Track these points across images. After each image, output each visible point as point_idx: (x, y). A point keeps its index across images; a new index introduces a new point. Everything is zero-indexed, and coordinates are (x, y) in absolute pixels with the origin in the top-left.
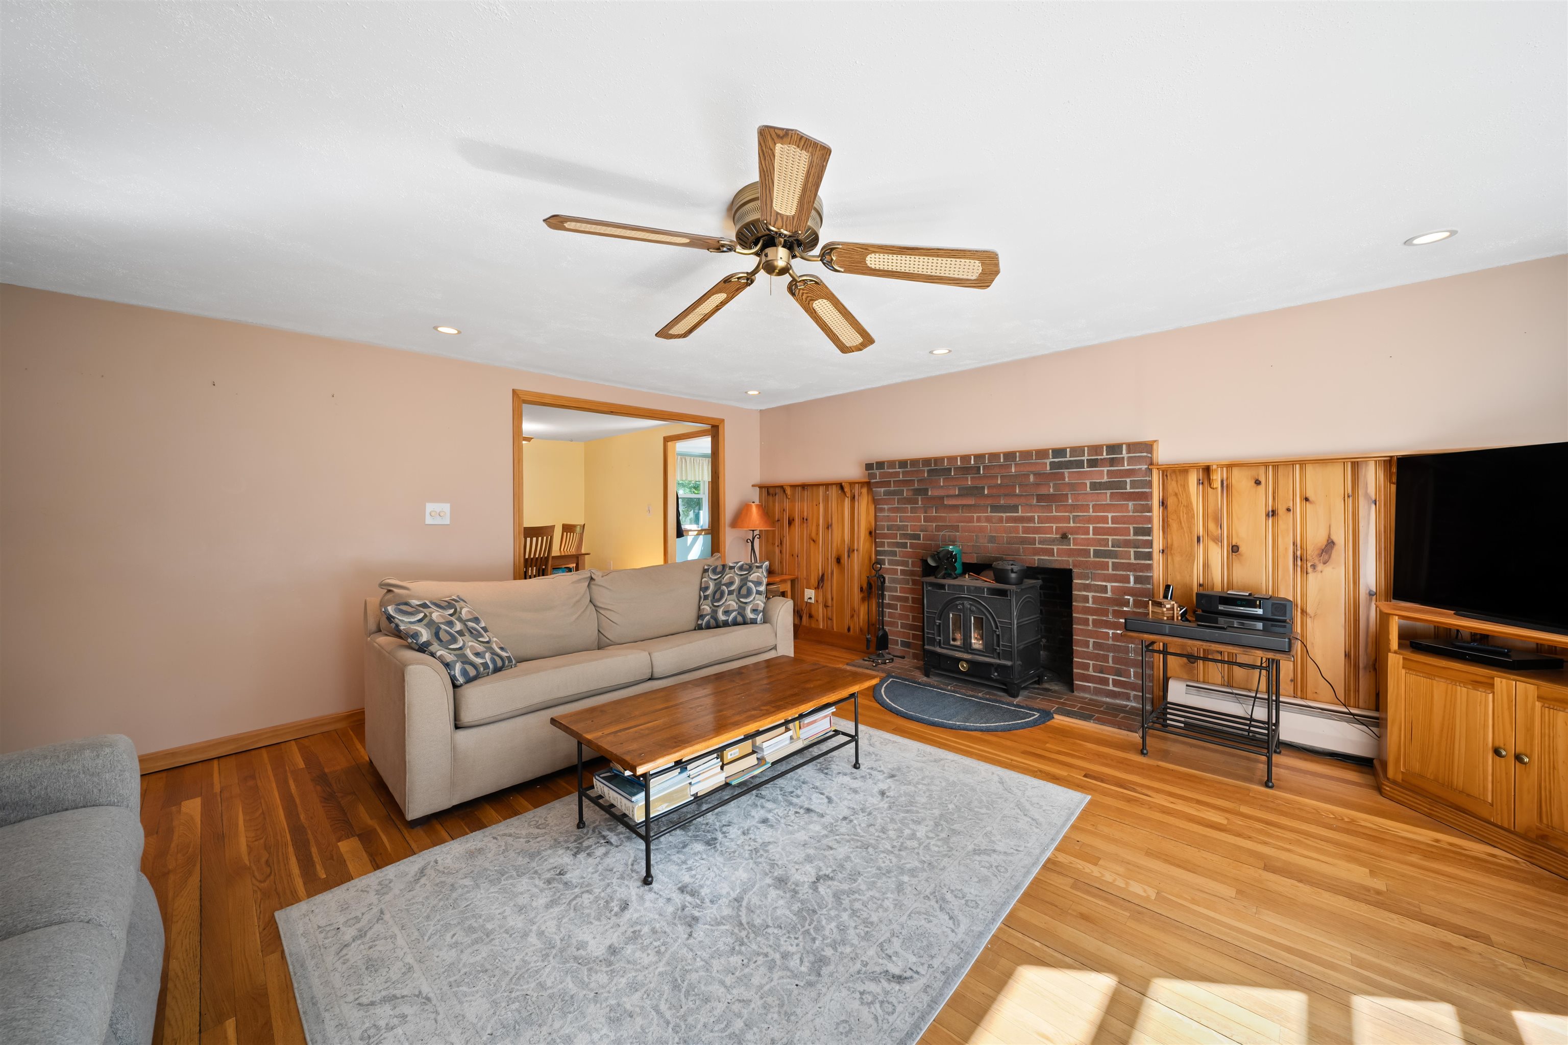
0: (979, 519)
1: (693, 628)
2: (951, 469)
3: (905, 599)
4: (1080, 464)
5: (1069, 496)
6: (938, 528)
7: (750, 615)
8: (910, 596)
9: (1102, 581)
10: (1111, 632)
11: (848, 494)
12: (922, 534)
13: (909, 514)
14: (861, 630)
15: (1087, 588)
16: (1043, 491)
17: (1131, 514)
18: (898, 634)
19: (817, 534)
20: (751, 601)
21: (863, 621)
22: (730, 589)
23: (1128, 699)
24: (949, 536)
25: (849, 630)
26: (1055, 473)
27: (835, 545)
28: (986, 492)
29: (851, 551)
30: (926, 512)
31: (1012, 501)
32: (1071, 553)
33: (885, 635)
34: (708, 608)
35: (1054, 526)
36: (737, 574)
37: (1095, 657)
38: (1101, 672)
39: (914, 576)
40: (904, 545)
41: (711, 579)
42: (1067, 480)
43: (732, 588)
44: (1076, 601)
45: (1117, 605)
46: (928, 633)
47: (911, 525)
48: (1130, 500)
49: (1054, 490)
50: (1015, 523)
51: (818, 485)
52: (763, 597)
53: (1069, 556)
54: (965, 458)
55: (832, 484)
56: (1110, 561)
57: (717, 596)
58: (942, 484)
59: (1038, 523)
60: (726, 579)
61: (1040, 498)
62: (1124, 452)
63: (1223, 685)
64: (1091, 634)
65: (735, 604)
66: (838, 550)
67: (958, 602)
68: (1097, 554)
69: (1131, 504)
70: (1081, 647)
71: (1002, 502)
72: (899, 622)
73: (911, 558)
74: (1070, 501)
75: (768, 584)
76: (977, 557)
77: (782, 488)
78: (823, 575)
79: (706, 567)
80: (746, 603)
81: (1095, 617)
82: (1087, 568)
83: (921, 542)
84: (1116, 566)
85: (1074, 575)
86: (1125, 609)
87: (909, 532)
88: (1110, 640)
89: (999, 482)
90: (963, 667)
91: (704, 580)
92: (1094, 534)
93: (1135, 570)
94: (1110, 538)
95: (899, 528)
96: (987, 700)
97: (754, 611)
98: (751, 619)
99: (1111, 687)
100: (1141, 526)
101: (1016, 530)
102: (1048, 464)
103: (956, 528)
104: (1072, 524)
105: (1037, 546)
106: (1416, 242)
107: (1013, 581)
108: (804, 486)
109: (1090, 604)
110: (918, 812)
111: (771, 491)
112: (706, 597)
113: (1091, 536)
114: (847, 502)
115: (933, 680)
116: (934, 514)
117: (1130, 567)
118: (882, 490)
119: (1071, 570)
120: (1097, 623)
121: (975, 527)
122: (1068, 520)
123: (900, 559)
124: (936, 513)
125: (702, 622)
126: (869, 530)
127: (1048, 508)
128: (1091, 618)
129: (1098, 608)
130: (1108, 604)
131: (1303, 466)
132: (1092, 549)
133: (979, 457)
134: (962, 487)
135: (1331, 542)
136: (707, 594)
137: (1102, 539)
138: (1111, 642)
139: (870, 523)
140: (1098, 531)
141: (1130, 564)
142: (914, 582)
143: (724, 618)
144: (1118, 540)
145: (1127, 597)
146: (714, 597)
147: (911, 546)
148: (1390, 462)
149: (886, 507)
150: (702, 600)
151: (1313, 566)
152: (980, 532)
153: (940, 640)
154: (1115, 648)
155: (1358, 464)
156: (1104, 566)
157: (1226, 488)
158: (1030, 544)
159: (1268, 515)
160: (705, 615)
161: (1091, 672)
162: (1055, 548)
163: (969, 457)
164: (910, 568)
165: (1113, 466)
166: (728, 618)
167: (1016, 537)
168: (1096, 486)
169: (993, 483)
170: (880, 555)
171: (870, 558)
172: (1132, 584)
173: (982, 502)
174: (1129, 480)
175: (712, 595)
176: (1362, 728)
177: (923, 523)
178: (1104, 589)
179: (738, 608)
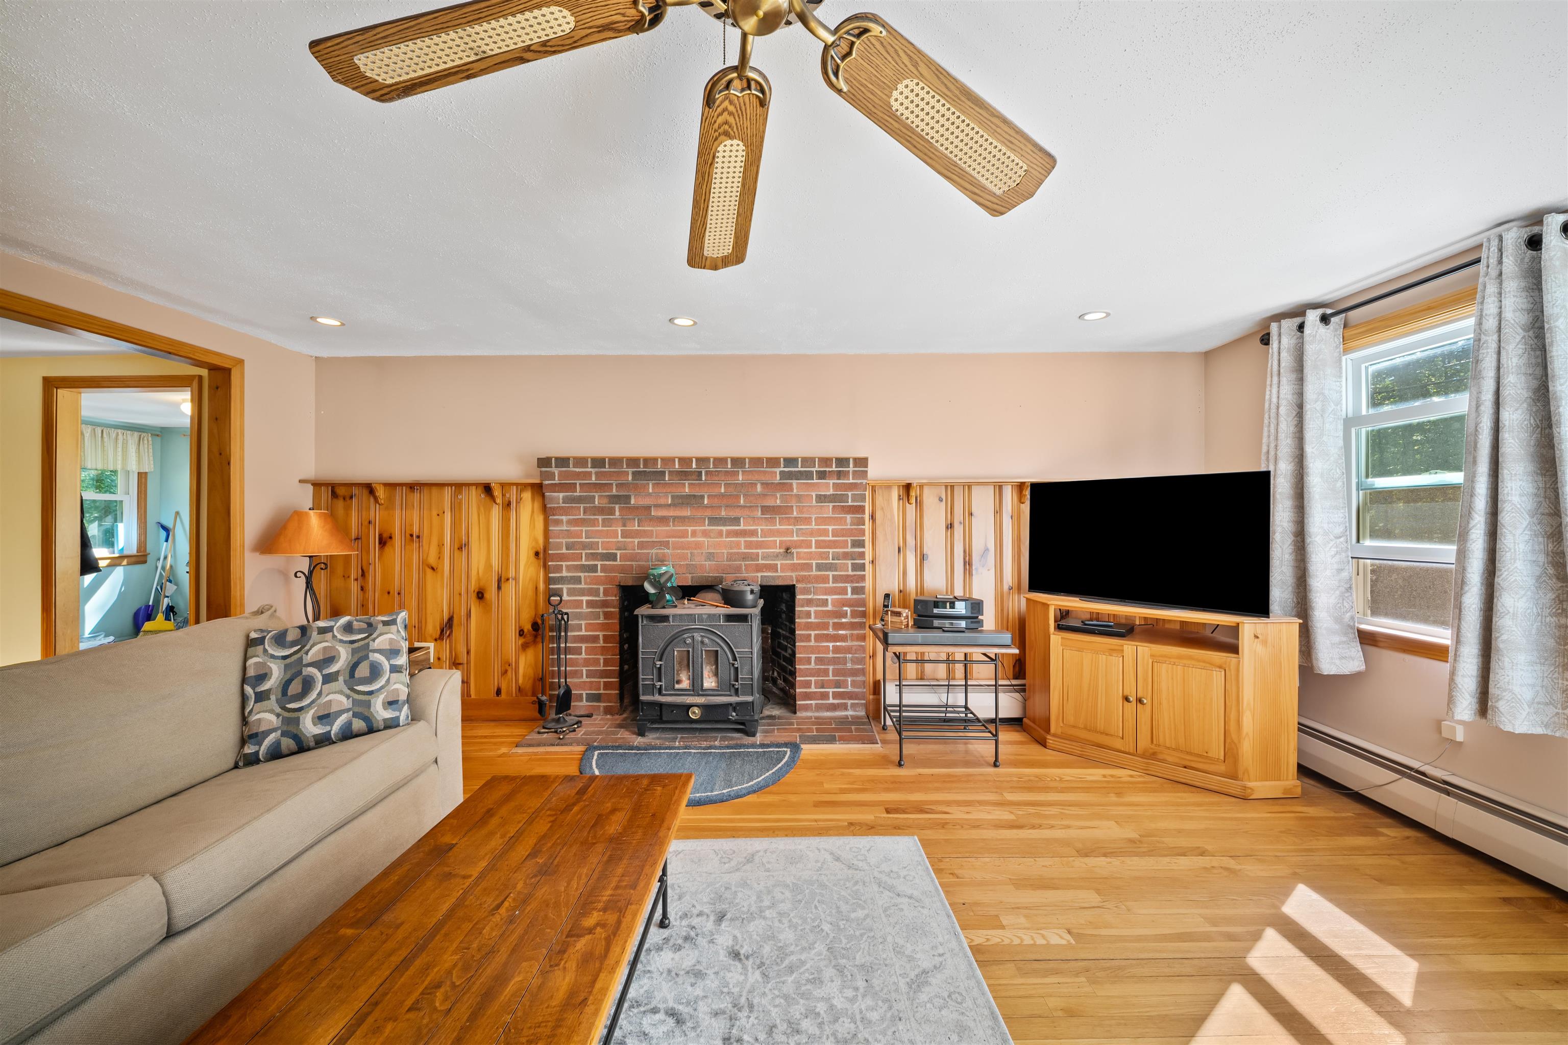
0: (694, 533)
1: (231, 764)
2: (665, 472)
3: (595, 639)
4: (808, 475)
5: (794, 508)
6: (641, 545)
7: (381, 713)
8: (601, 634)
9: (823, 595)
10: (831, 645)
11: (499, 500)
12: (619, 552)
13: (600, 528)
14: (520, 690)
15: (809, 602)
16: (769, 502)
17: (849, 527)
18: (582, 686)
19: (440, 557)
20: (382, 688)
21: (524, 676)
22: (326, 672)
23: (846, 709)
24: (657, 554)
25: (499, 692)
26: (784, 484)
27: (474, 573)
28: (706, 502)
29: (500, 582)
30: (624, 525)
31: (733, 514)
32: (794, 567)
33: (568, 693)
34: (272, 718)
35: (778, 539)
36: (341, 641)
37: (818, 673)
38: (823, 687)
39: (607, 607)
40: (593, 569)
41: (273, 656)
42: (795, 491)
43: (334, 668)
44: (799, 618)
45: (836, 618)
46: (644, 680)
47: (602, 543)
48: (848, 513)
49: (781, 502)
50: (737, 537)
51: (441, 485)
52: (404, 677)
53: (793, 570)
54: (685, 461)
55: (468, 485)
56: (831, 574)
57: (295, 688)
58: (651, 491)
59: (761, 537)
60: (314, 652)
61: (765, 509)
62: (851, 465)
63: (917, 679)
64: (813, 650)
65: (344, 699)
66: (479, 579)
67: (685, 636)
68: (819, 567)
69: (849, 517)
70: (804, 665)
71: (723, 513)
72: (584, 669)
73: (603, 584)
74: (795, 513)
75: (412, 650)
76: (692, 577)
77: (369, 488)
78: (451, 619)
79: (254, 635)
80: (371, 693)
81: (816, 632)
82: (809, 582)
83: (618, 562)
84: (836, 579)
85: (797, 591)
86: (844, 620)
87: (600, 551)
88: (831, 653)
89: (723, 490)
90: (696, 713)
91: (251, 662)
92: (816, 548)
93: (852, 582)
94: (831, 551)
95: (584, 546)
96: (728, 747)
97: (391, 704)
98: (385, 720)
99: (831, 701)
100: (857, 538)
101: (738, 544)
102: (778, 473)
103: (666, 544)
104: (795, 538)
105: (760, 562)
106: (1087, 317)
107: (750, 603)
108: (412, 487)
109: (813, 620)
110: (803, 963)
111: (341, 491)
112: (261, 697)
113: (813, 549)
114: (496, 512)
115: (650, 738)
116: (636, 528)
117: (847, 579)
118: (561, 495)
119: (794, 586)
120: (818, 638)
121: (689, 542)
122: (791, 533)
123: (586, 586)
124: (638, 526)
125: (256, 748)
126: (535, 550)
127: (772, 521)
128: (813, 633)
129: (819, 623)
130: (829, 617)
131: (970, 487)
132: (814, 562)
133: (702, 461)
134: (678, 496)
135: (987, 550)
136: (263, 689)
137: (824, 553)
138: (831, 655)
139: (536, 541)
140: (819, 544)
141: (848, 576)
142: (607, 615)
143: (318, 730)
144: (838, 553)
145: (845, 608)
146: (284, 692)
147: (604, 568)
148: (1021, 486)
149: (564, 518)
150: (252, 703)
151: (976, 569)
152: (696, 549)
153: (661, 685)
154: (834, 661)
155: (1000, 487)
156: (825, 579)
157: (919, 504)
158: (753, 560)
159: (947, 528)
160: (263, 732)
161: (813, 689)
162: (779, 563)
163: (690, 459)
164: (602, 597)
165: (839, 479)
166: (328, 728)
167: (738, 553)
168: (821, 499)
169: (715, 491)
170: (555, 584)
171: (536, 588)
172: (849, 596)
173: (699, 514)
174: (850, 494)
175: (280, 690)
176: (1017, 695)
177: (620, 539)
178: (825, 603)
179: (350, 706)
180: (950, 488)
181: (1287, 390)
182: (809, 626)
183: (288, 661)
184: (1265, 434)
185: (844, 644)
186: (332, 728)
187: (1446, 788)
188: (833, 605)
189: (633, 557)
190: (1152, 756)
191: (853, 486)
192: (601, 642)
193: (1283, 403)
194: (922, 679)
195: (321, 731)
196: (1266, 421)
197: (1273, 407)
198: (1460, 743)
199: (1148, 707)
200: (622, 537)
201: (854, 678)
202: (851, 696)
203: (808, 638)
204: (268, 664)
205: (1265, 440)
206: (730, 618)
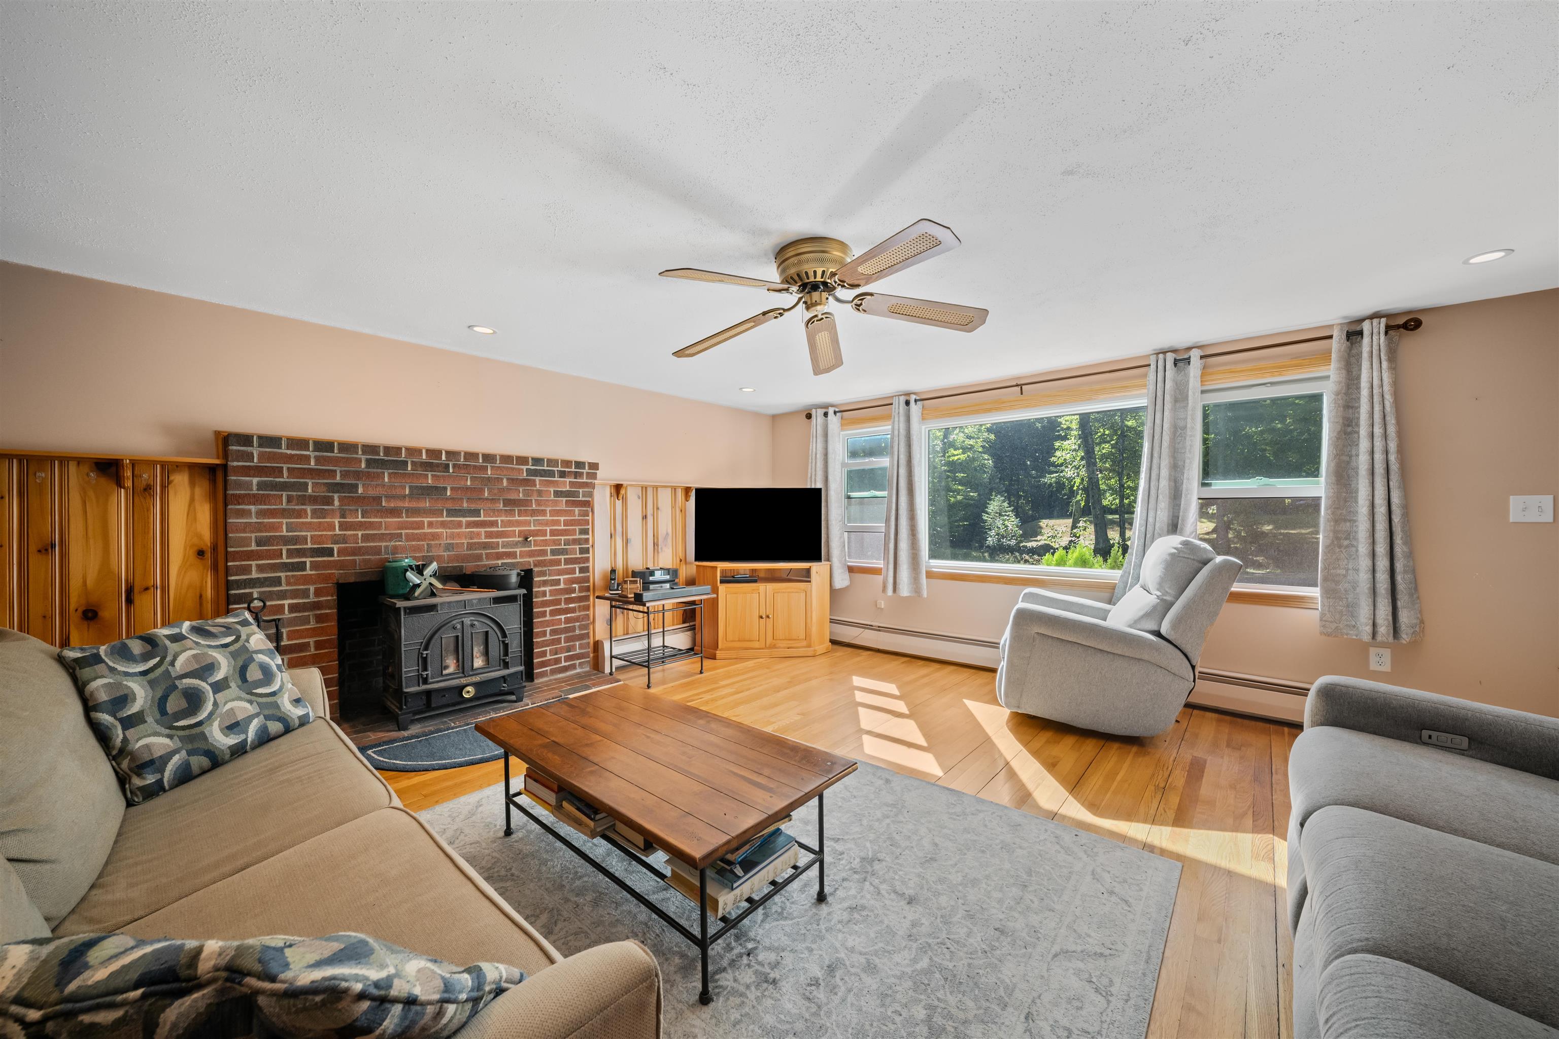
0: (431, 525)
2: (408, 462)
3: (303, 647)
4: (551, 474)
5: (533, 501)
6: (367, 538)
7: (292, 711)
8: (311, 640)
9: (556, 576)
10: (563, 617)
11: (129, 484)
12: (336, 547)
13: (309, 520)
15: (545, 583)
16: (513, 496)
17: (577, 518)
20: (281, 687)
22: (210, 680)
23: (576, 668)
26: (528, 479)
28: (448, 494)
29: (132, 593)
30: (344, 516)
31: (473, 506)
32: (531, 554)
34: (162, 740)
35: (517, 529)
36: (207, 647)
37: (552, 642)
38: (556, 654)
39: (319, 609)
40: (299, 567)
41: (126, 674)
42: (538, 486)
43: (218, 676)
44: (536, 597)
45: (567, 594)
46: (407, 672)
48: (578, 506)
49: (524, 496)
50: (477, 528)
53: (530, 556)
54: (434, 453)
56: (563, 557)
58: (385, 480)
59: (501, 527)
61: (507, 502)
62: (586, 468)
63: (624, 634)
64: (548, 624)
65: (246, 705)
66: (86, 594)
67: (454, 622)
68: (554, 552)
69: (577, 510)
70: (541, 637)
71: (464, 505)
73: (315, 584)
74: (533, 506)
80: (273, 694)
81: (551, 608)
82: (544, 566)
83: (335, 558)
84: (567, 562)
85: (534, 574)
86: (573, 595)
87: (309, 546)
88: (562, 624)
89: (469, 483)
90: (470, 692)
91: (90, 686)
92: (550, 536)
93: (578, 563)
94: (563, 538)
95: (286, 541)
97: (300, 701)
99: (563, 664)
100: (582, 527)
101: (478, 535)
102: (525, 470)
103: (397, 536)
104: (533, 528)
105: (501, 550)
107: (513, 587)
109: (548, 598)
112: (130, 722)
113: (548, 537)
114: (121, 498)
115: (417, 728)
116: (360, 519)
117: (575, 561)
119: (533, 570)
120: (553, 613)
121: (425, 534)
122: (528, 523)
123: (288, 588)
124: (363, 517)
125: (158, 776)
126: (196, 548)
127: (511, 513)
128: (548, 609)
129: (553, 600)
130: (562, 594)
131: (657, 489)
132: (549, 548)
133: (451, 454)
134: (417, 486)
135: (667, 534)
136: (130, 713)
137: (557, 540)
138: (563, 626)
139: (200, 537)
140: (553, 533)
141: (577, 558)
142: (319, 619)
143: (232, 740)
144: (569, 539)
145: (574, 586)
146: (163, 711)
147: (314, 566)
148: (687, 490)
149: (253, 508)
150: (120, 732)
151: (661, 548)
152: (433, 540)
153: (427, 675)
154: (566, 630)
155: (675, 489)
156: (558, 562)
157: (625, 501)
158: (493, 548)
159: (643, 518)
160: (161, 757)
161: (549, 657)
162: (518, 550)
163: (440, 452)
164: (312, 598)
165: (576, 478)
166: (243, 737)
167: (478, 543)
168: (558, 494)
169: (461, 484)
170: (238, 588)
171: (201, 596)
172: (577, 575)
173: (439, 506)
174: (581, 491)
175: (156, 709)
176: (689, 633)
177: (337, 532)
178: (557, 582)
179: (258, 710)
180: (644, 489)
181: (820, 446)
182: (545, 604)
183: (151, 676)
184: (810, 467)
185: (573, 615)
186: (247, 735)
187: (879, 629)
188: (565, 584)
189: (356, 551)
190: (773, 647)
191: (586, 485)
192: (312, 649)
193: (819, 452)
194: (627, 634)
195: (237, 741)
196: (810, 461)
197: (814, 453)
198: (882, 609)
199: (772, 619)
200: (340, 530)
201: (581, 642)
202: (578, 657)
203: (544, 614)
204: (125, 683)
205: (809, 470)
206: (497, 600)
